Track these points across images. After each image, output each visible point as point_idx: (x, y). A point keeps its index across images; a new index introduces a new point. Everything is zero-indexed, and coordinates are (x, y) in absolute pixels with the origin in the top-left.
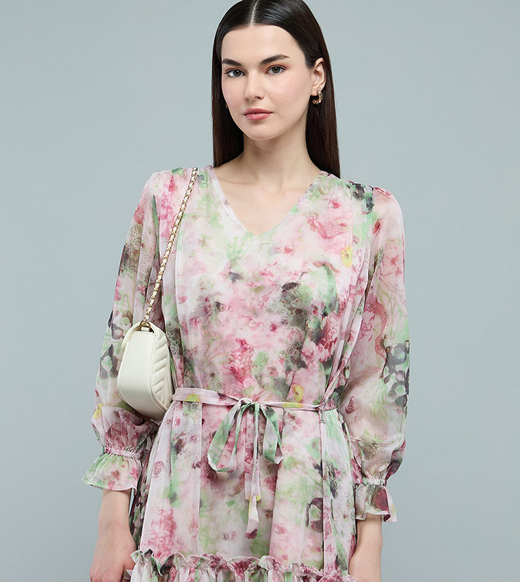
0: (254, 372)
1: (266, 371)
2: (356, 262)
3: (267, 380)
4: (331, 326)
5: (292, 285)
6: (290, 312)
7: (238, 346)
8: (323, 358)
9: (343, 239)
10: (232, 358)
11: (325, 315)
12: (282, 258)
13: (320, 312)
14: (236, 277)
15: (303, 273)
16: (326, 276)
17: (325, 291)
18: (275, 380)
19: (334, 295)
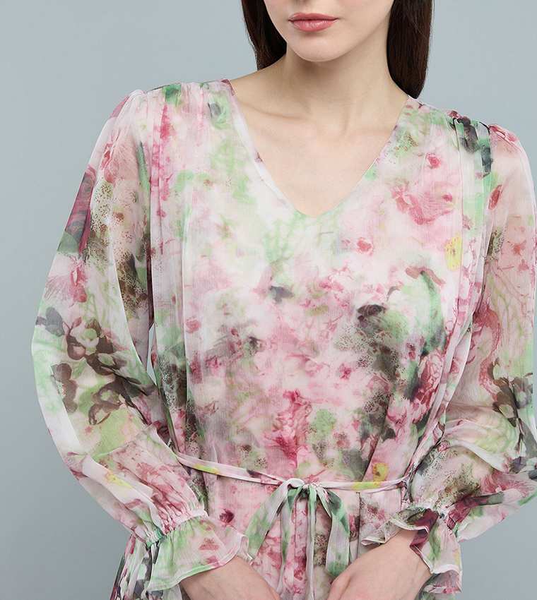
0: (312, 439)
1: (331, 440)
2: (468, 260)
3: (332, 453)
4: (433, 369)
5: (375, 310)
6: (372, 349)
7: (287, 404)
8: (417, 418)
9: (449, 223)
10: (279, 424)
11: (425, 354)
12: (355, 259)
13: (418, 352)
14: (281, 293)
15: (392, 289)
16: (426, 292)
17: (426, 320)
18: (345, 453)
19: (439, 323)
